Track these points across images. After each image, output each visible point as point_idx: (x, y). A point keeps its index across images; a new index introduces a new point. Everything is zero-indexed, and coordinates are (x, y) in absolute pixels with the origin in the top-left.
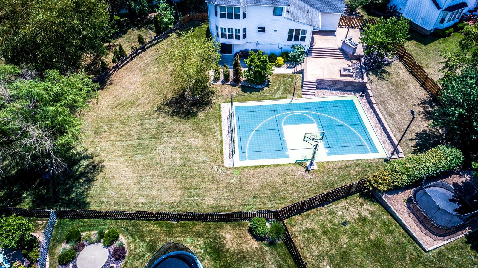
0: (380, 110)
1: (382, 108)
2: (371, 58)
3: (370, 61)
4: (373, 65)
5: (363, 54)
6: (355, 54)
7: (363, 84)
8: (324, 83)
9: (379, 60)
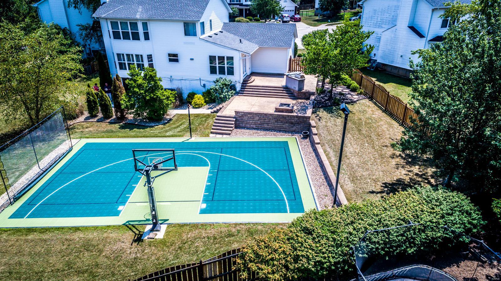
0: (325, 152)
1: (329, 149)
2: (326, 96)
3: (323, 99)
4: (327, 102)
5: (314, 91)
6: (303, 91)
7: (305, 119)
8: (247, 119)
9: (337, 98)
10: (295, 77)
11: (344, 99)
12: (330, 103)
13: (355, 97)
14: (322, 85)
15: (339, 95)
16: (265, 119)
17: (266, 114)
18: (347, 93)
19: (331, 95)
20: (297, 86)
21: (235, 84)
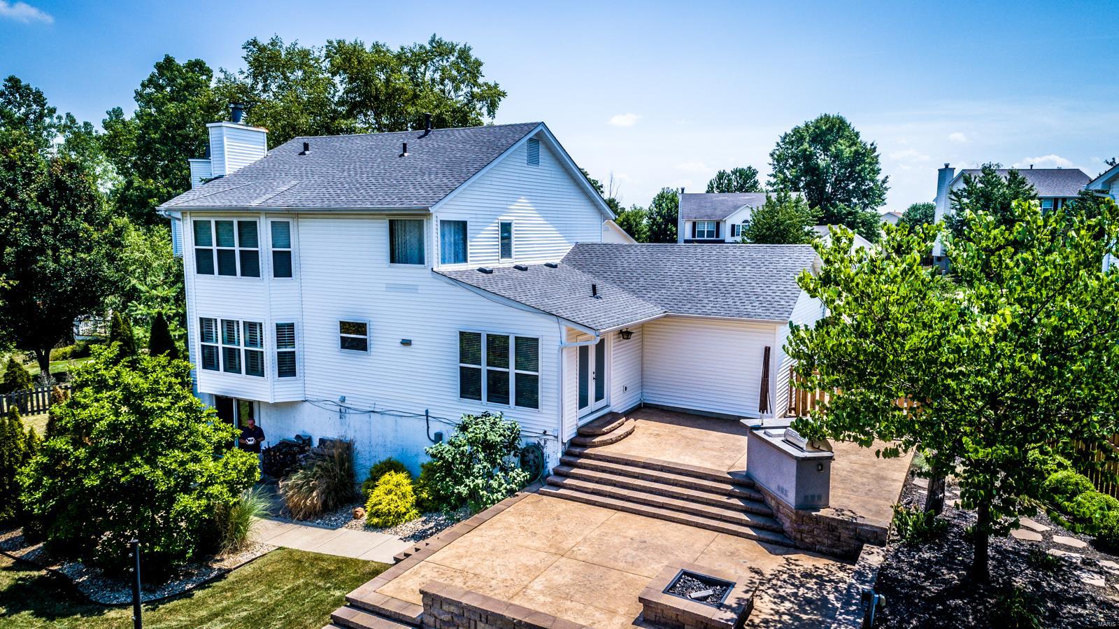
2: (948, 561)
3: (931, 576)
4: (952, 603)
5: (885, 520)
6: (823, 512)
9: (1019, 582)
10: (787, 441)
11: (1060, 598)
12: (975, 612)
14: (932, 492)
15: (1030, 565)
18: (1077, 557)
19: (982, 557)
20: (794, 484)
21: (542, 443)
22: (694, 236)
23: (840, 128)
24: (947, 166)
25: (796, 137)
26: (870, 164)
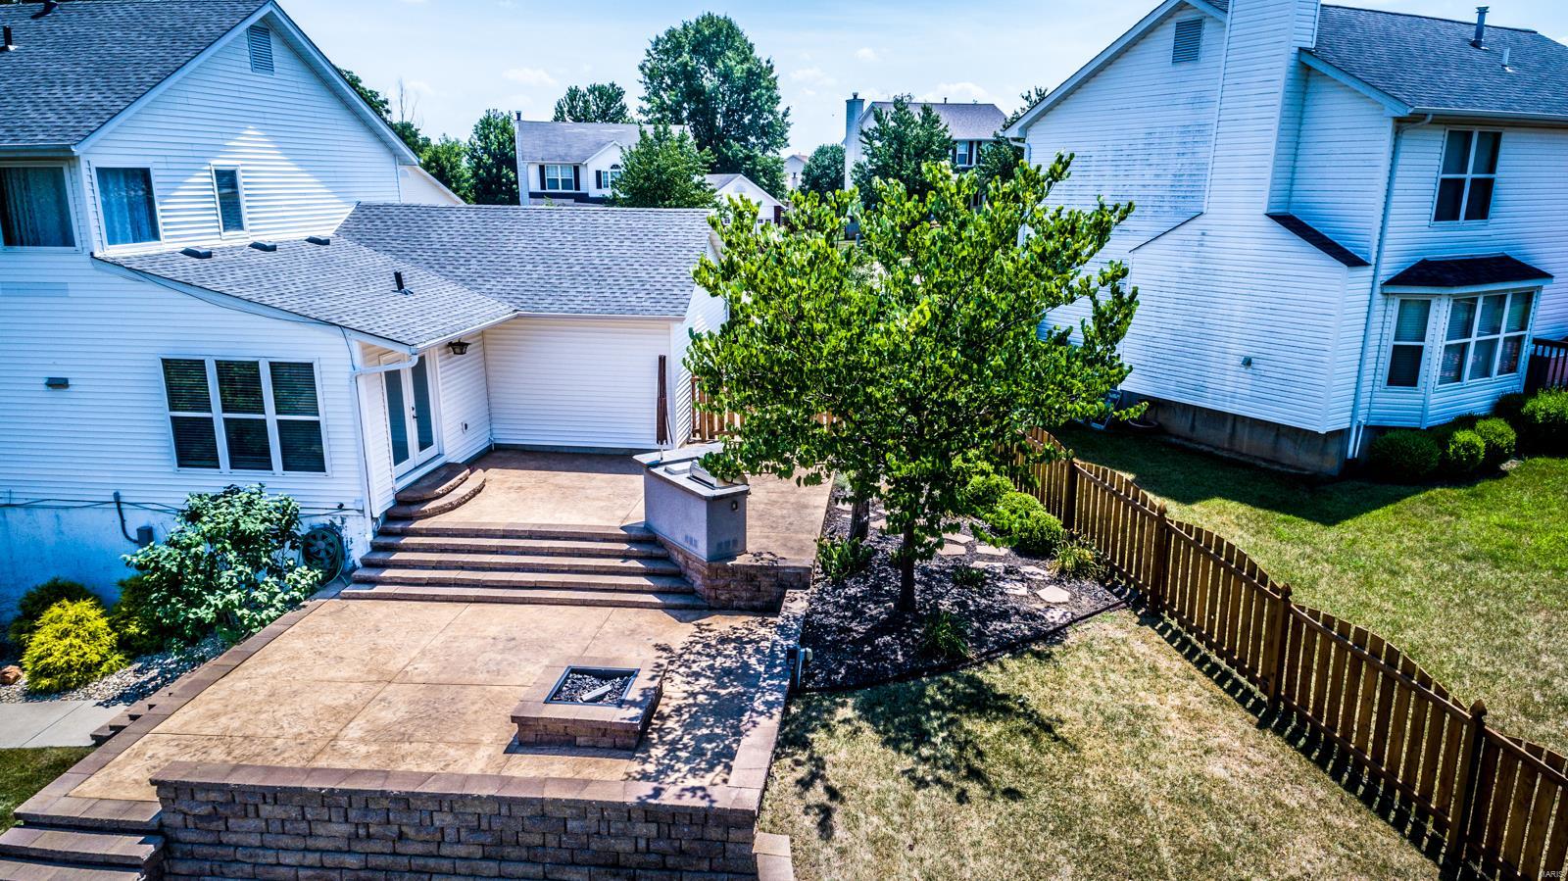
2: (875, 595)
3: (858, 614)
4: (880, 641)
5: (808, 559)
6: (740, 560)
7: (714, 833)
8: (254, 840)
9: (945, 604)
10: (693, 478)
11: (985, 616)
12: (903, 645)
13: (1055, 600)
14: (857, 515)
15: (956, 583)
16: (401, 836)
17: (405, 801)
18: (999, 567)
19: (908, 582)
20: (704, 531)
21: (338, 522)
22: (543, 187)
23: (728, 35)
24: (855, 96)
25: (670, 45)
26: (768, 89)
